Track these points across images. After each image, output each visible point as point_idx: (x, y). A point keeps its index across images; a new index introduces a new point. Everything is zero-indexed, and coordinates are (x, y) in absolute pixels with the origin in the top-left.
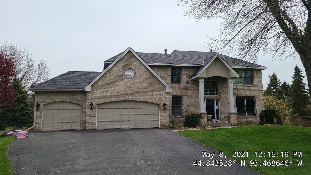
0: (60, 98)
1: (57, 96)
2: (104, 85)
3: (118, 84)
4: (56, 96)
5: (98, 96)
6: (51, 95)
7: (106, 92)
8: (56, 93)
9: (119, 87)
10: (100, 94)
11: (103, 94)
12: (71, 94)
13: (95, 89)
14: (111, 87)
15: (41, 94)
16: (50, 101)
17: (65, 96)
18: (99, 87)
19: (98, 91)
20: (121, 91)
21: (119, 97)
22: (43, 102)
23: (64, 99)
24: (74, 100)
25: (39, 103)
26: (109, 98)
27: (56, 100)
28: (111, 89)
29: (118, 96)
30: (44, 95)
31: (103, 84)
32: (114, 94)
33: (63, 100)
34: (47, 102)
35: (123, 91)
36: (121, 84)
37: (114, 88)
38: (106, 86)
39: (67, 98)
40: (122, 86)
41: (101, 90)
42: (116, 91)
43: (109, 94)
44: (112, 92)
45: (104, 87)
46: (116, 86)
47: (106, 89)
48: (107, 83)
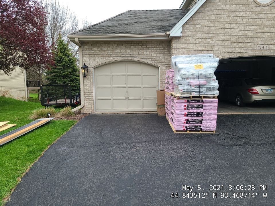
0: (121, 53)
1: (117, 51)
2: (208, 23)
3: (237, 20)
4: (114, 51)
5: (194, 47)
6: (105, 49)
7: (212, 38)
8: (113, 45)
9: (240, 27)
10: (200, 42)
11: (205, 42)
12: (140, 47)
13: (190, 33)
14: (224, 27)
15: (88, 47)
16: (104, 61)
17: (130, 51)
18: (197, 28)
19: (195, 38)
20: (244, 34)
21: (239, 49)
22: (94, 62)
23: (129, 56)
24: (146, 57)
25: (86, 64)
26: (218, 52)
27: (115, 58)
28: (223, 32)
29: (237, 46)
30: (94, 49)
31: (206, 21)
32: (230, 42)
33: (126, 58)
34: (100, 63)
35: (249, 34)
36: (246, 20)
37: (229, 30)
38: (212, 25)
39: (134, 53)
40: (247, 25)
41: (203, 35)
42: (234, 34)
43: (218, 42)
44: (225, 37)
45: (208, 28)
46: (234, 25)
47: (212, 33)
48: (214, 18)
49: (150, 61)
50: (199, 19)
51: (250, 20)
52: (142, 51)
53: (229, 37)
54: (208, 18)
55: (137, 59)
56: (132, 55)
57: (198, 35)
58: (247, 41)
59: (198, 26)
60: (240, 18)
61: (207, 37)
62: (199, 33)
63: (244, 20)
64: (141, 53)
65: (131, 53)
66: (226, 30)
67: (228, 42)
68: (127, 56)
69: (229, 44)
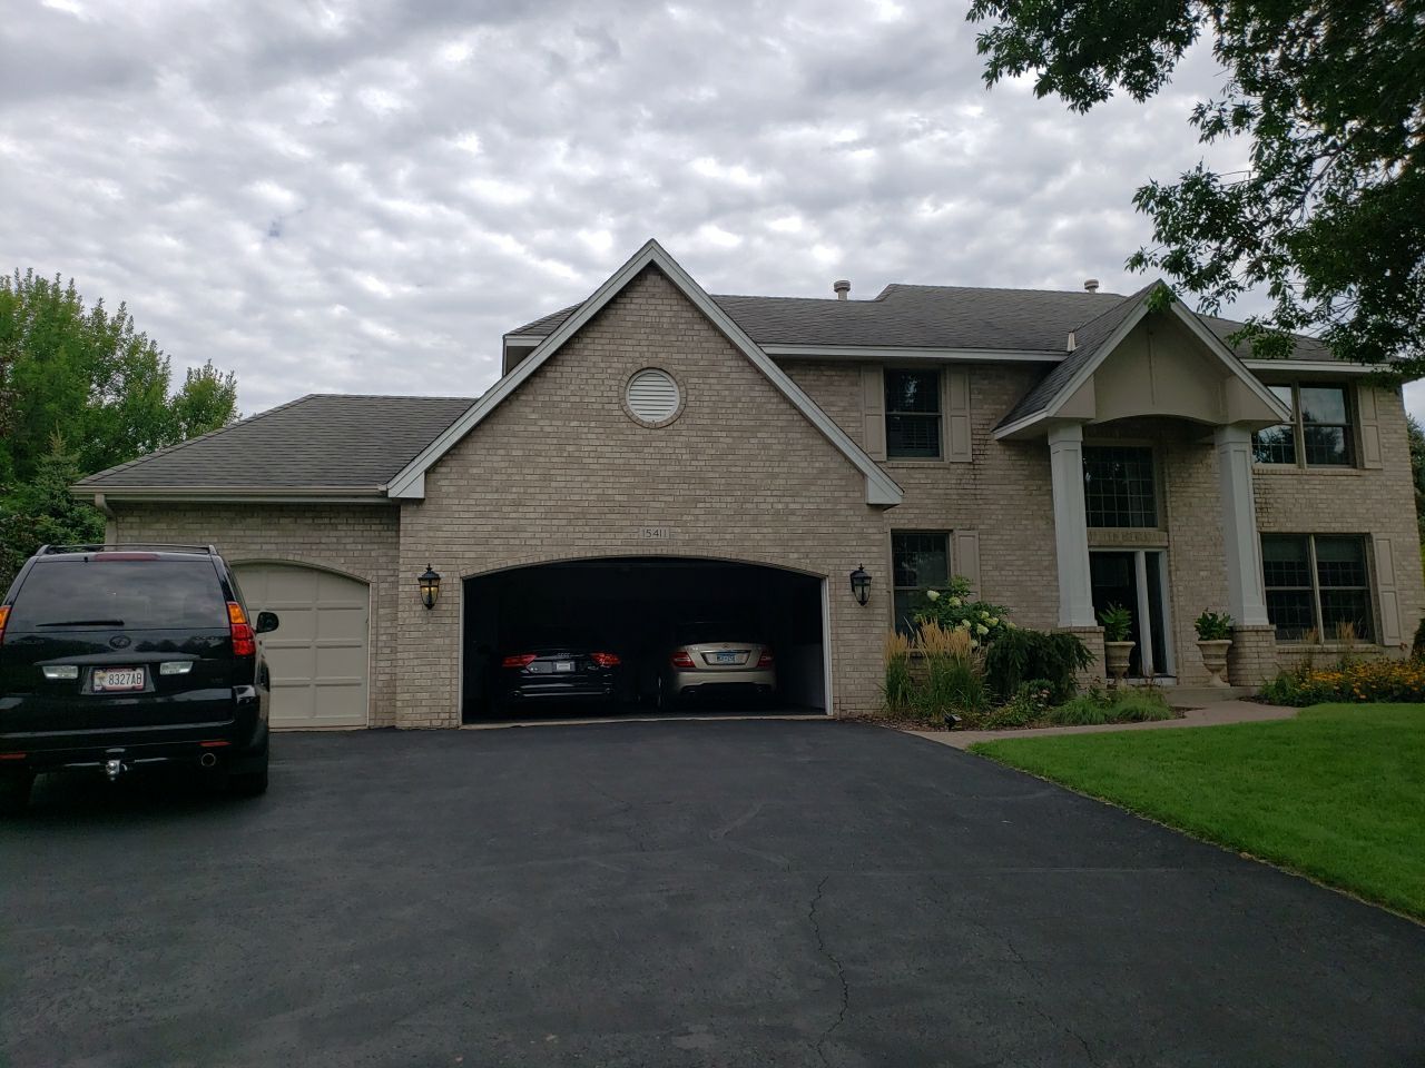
3: (585, 461)
5: (465, 528)
6: (195, 527)
7: (517, 504)
8: (223, 514)
9: (592, 479)
13: (452, 489)
14: (547, 478)
15: (138, 520)
17: (275, 533)
18: (473, 477)
19: (468, 502)
20: (603, 498)
21: (591, 536)
23: (273, 547)
24: (328, 553)
26: (533, 542)
28: (546, 490)
29: (587, 529)
30: (158, 526)
31: (497, 459)
32: (566, 516)
33: (263, 556)
35: (617, 498)
36: (605, 461)
37: (563, 484)
38: (514, 471)
39: (290, 540)
40: (610, 473)
41: (489, 496)
42: (577, 497)
43: (532, 515)
44: (552, 503)
45: (505, 477)
46: (574, 473)
47: (514, 490)
48: (520, 453)
49: (339, 565)
50: (477, 452)
51: (616, 461)
52: (315, 534)
53: (564, 503)
54: (502, 452)
55: (298, 558)
56: (281, 547)
57: (476, 496)
58: (614, 516)
59: (475, 471)
60: (592, 455)
61: (501, 502)
62: (478, 489)
63: (601, 461)
64: (311, 540)
65: (280, 540)
66: (553, 484)
67: (560, 516)
68: (265, 547)
69: (564, 522)
